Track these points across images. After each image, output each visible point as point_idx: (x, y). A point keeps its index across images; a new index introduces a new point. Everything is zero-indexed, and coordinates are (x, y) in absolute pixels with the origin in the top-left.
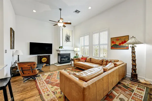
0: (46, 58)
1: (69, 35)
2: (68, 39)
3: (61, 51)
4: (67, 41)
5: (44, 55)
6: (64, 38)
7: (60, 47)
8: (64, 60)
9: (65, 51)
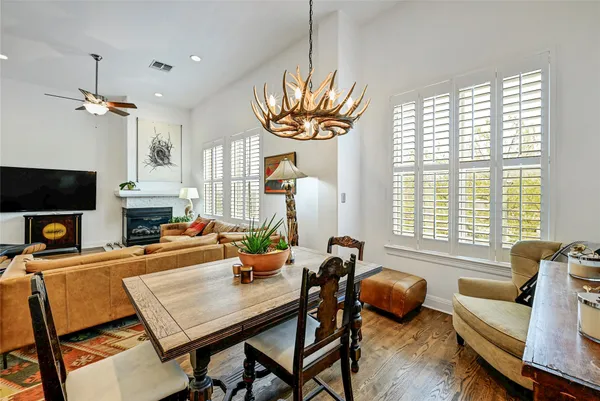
0: (64, 224)
1: (165, 139)
2: (160, 155)
3: (128, 200)
4: (156, 162)
5: (55, 213)
6: (146, 152)
7: (122, 186)
8: (144, 233)
9: (146, 200)
